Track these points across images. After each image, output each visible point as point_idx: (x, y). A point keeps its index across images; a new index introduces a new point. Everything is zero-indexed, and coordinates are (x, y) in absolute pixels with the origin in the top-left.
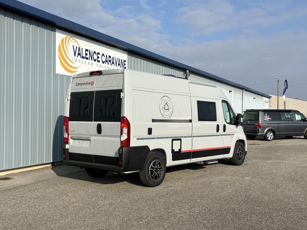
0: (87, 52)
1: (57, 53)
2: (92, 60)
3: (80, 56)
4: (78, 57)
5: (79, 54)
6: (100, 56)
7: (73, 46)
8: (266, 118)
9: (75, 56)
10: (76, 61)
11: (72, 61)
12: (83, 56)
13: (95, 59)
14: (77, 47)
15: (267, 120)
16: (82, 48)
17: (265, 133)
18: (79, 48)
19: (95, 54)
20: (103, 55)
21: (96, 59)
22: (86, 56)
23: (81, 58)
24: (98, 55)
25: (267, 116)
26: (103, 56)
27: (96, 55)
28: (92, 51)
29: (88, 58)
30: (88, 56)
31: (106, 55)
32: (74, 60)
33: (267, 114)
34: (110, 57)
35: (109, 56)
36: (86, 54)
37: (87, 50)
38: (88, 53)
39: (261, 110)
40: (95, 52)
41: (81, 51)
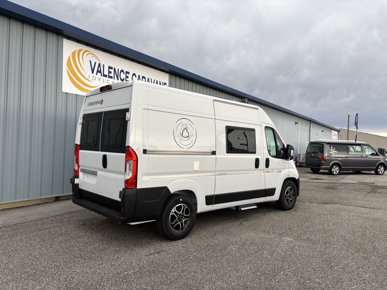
0: (110, 70)
1: (65, 67)
2: (118, 79)
3: (100, 74)
4: (97, 74)
5: (98, 71)
6: (130, 76)
7: (90, 61)
8: (331, 151)
9: (93, 73)
10: (94, 78)
11: (88, 79)
12: (105, 74)
13: (122, 78)
14: (95, 63)
15: (333, 153)
16: (104, 65)
18: (99, 65)
19: (122, 73)
20: (134, 74)
21: (124, 79)
23: (101, 75)
24: (127, 75)
25: (333, 148)
26: (134, 76)
27: (124, 74)
28: (118, 69)
30: (112, 75)
31: (139, 76)
32: (91, 78)
35: (142, 76)
36: (110, 72)
37: (110, 68)
38: (112, 71)
40: (122, 71)
41: (102, 68)
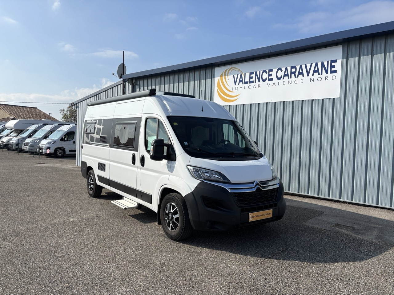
1: (216, 88)
2: (259, 81)
5: (240, 81)
6: (274, 73)
7: (233, 75)
9: (235, 85)
11: (232, 91)
12: (246, 81)
14: (238, 75)
16: (245, 74)
18: (241, 75)
19: (264, 73)
20: (279, 69)
21: (266, 79)
23: (243, 84)
24: (270, 73)
26: (279, 71)
27: (266, 73)
28: (260, 72)
29: (253, 81)
30: (253, 79)
31: (286, 68)
32: (234, 89)
34: (293, 67)
36: (251, 78)
37: (251, 73)
38: (253, 76)
40: (264, 71)
41: (244, 77)
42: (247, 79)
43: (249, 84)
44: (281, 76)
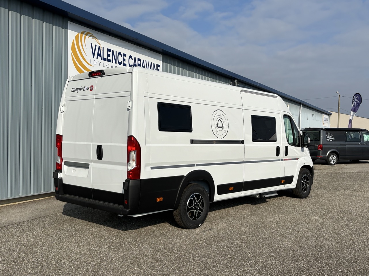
0: (109, 53)
1: (70, 52)
2: (116, 63)
3: (100, 57)
4: (97, 58)
5: (99, 55)
6: (127, 58)
7: (91, 44)
8: (328, 138)
9: (94, 57)
10: (95, 63)
11: (90, 63)
13: (120, 62)
14: (96, 46)
15: (330, 140)
16: (103, 48)
17: (327, 156)
18: (99, 47)
19: (120, 56)
22: (109, 57)
24: (125, 57)
25: (330, 135)
26: (130, 59)
27: (122, 56)
28: (116, 52)
29: (111, 60)
30: (110, 58)
31: (135, 58)
33: (330, 133)
34: (139, 60)
35: (138, 58)
36: (109, 55)
37: (109, 50)
38: (111, 53)
39: (323, 128)
40: (120, 53)
41: (102, 51)
42: (106, 56)
43: (107, 62)
44: (132, 65)
